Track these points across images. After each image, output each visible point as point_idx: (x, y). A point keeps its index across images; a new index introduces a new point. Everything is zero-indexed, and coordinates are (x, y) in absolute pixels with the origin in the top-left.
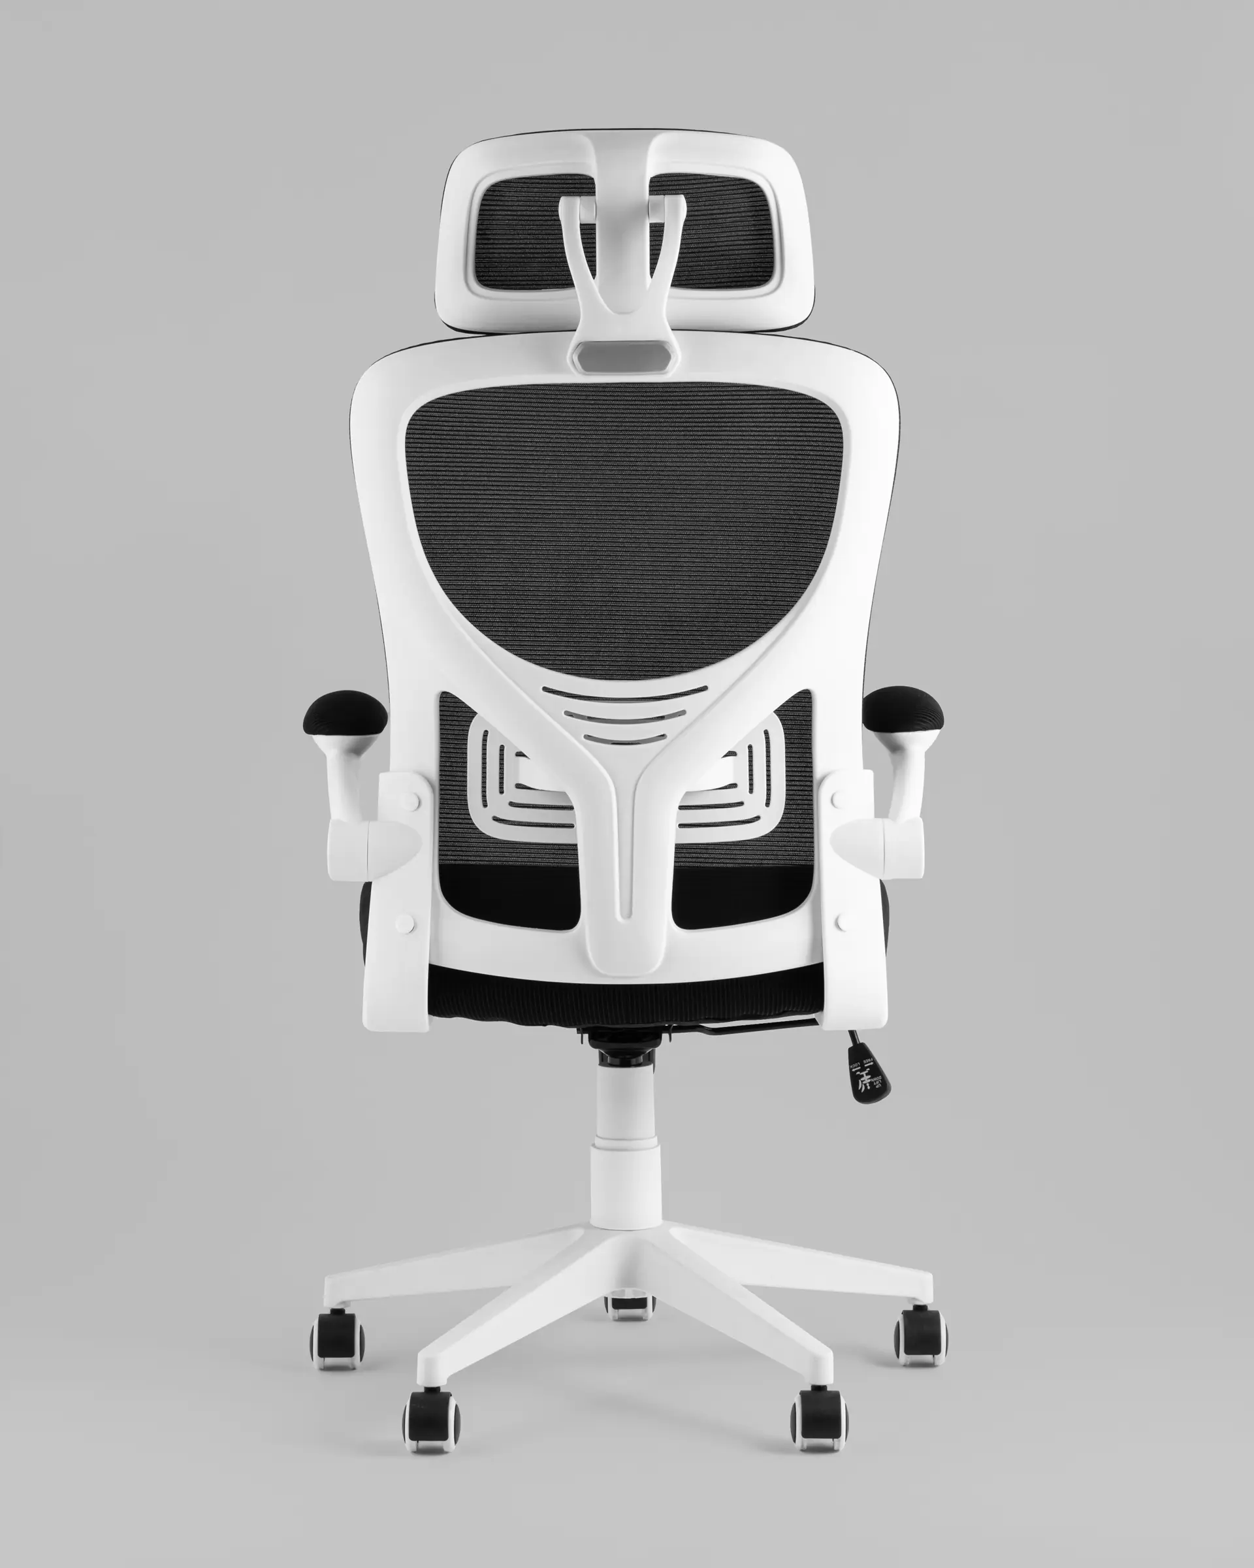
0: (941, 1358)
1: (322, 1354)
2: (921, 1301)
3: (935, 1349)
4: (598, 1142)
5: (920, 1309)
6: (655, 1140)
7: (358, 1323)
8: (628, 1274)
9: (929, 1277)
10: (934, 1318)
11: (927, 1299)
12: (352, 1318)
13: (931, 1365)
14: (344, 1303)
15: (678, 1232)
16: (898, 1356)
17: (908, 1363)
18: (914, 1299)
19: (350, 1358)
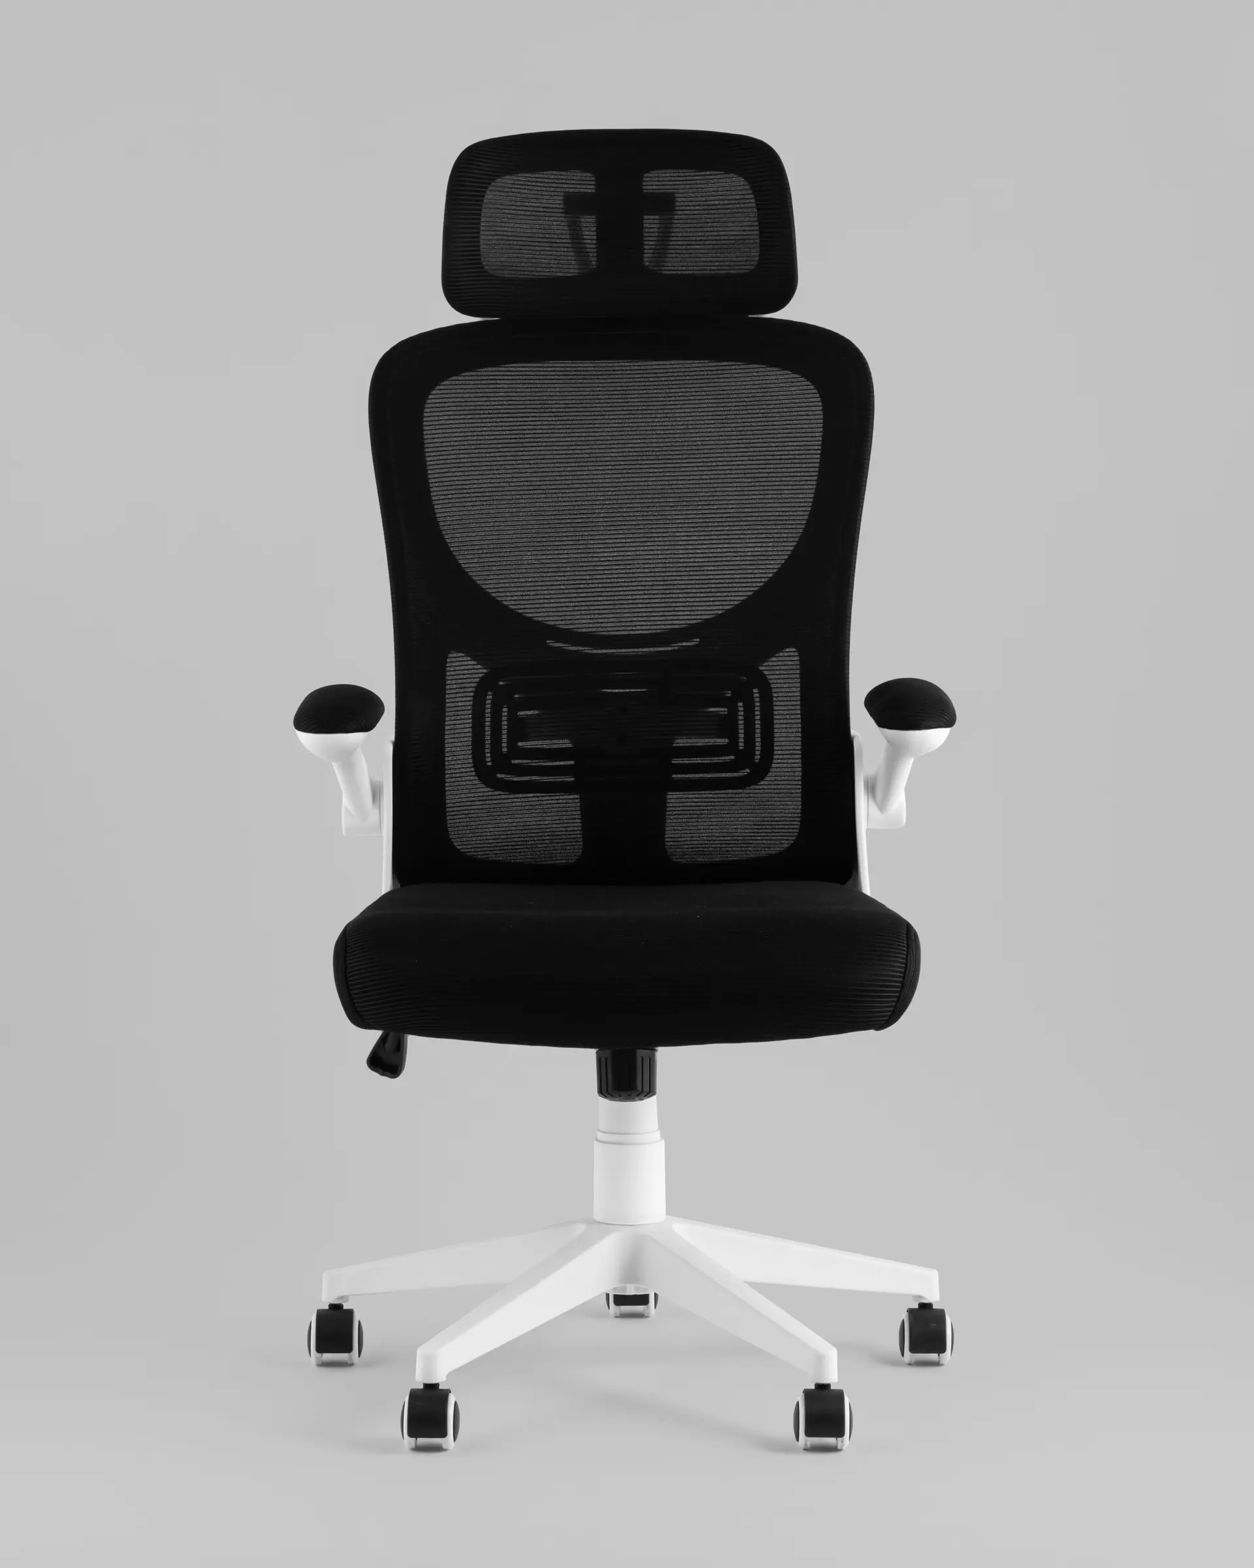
0: (947, 1357)
1: (321, 1349)
2: (928, 1300)
3: (940, 1347)
4: (600, 1136)
5: (925, 1307)
6: (658, 1134)
7: (357, 1318)
8: (631, 1269)
9: (934, 1274)
10: (940, 1316)
11: (933, 1297)
12: (350, 1313)
13: (937, 1364)
14: (341, 1298)
15: (682, 1229)
16: (903, 1355)
17: (913, 1362)
18: (919, 1297)
19: (347, 1354)
